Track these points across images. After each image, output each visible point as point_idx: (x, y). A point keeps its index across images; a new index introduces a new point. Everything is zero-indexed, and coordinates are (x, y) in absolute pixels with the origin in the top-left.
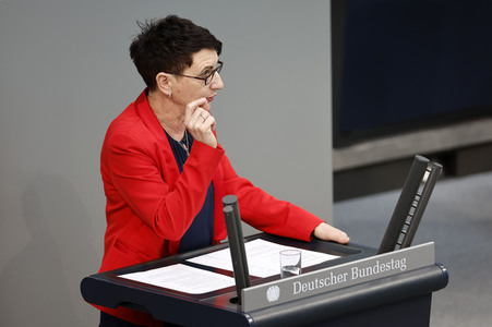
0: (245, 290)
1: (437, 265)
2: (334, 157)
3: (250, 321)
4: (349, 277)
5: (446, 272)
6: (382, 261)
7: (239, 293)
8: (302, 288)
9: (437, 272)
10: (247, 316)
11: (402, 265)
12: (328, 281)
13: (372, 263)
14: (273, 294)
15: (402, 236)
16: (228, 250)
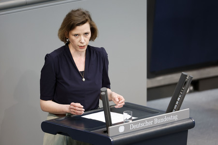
0: (110, 127)
1: (190, 118)
2: (147, 82)
3: (112, 140)
4: (153, 123)
5: (194, 121)
6: (167, 116)
7: (107, 129)
8: (134, 127)
9: (190, 121)
10: (111, 138)
11: (175, 118)
12: (145, 124)
13: (163, 117)
14: (122, 129)
15: (176, 106)
16: (103, 112)
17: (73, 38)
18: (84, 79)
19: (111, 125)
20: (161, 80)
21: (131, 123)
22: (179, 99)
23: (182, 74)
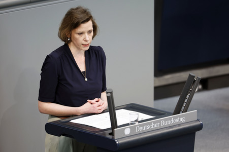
0: (115, 129)
1: (198, 120)
2: (154, 80)
3: (117, 143)
4: (160, 125)
5: (202, 123)
6: (174, 118)
7: (113, 131)
8: (140, 129)
9: (198, 123)
10: (116, 141)
11: (183, 120)
12: (151, 126)
13: (170, 119)
14: (127, 131)
15: (183, 107)
16: (108, 113)
17: (77, 36)
18: (86, 79)
19: (117, 127)
20: (169, 79)
21: (137, 126)
22: (188, 97)
23: (190, 75)
